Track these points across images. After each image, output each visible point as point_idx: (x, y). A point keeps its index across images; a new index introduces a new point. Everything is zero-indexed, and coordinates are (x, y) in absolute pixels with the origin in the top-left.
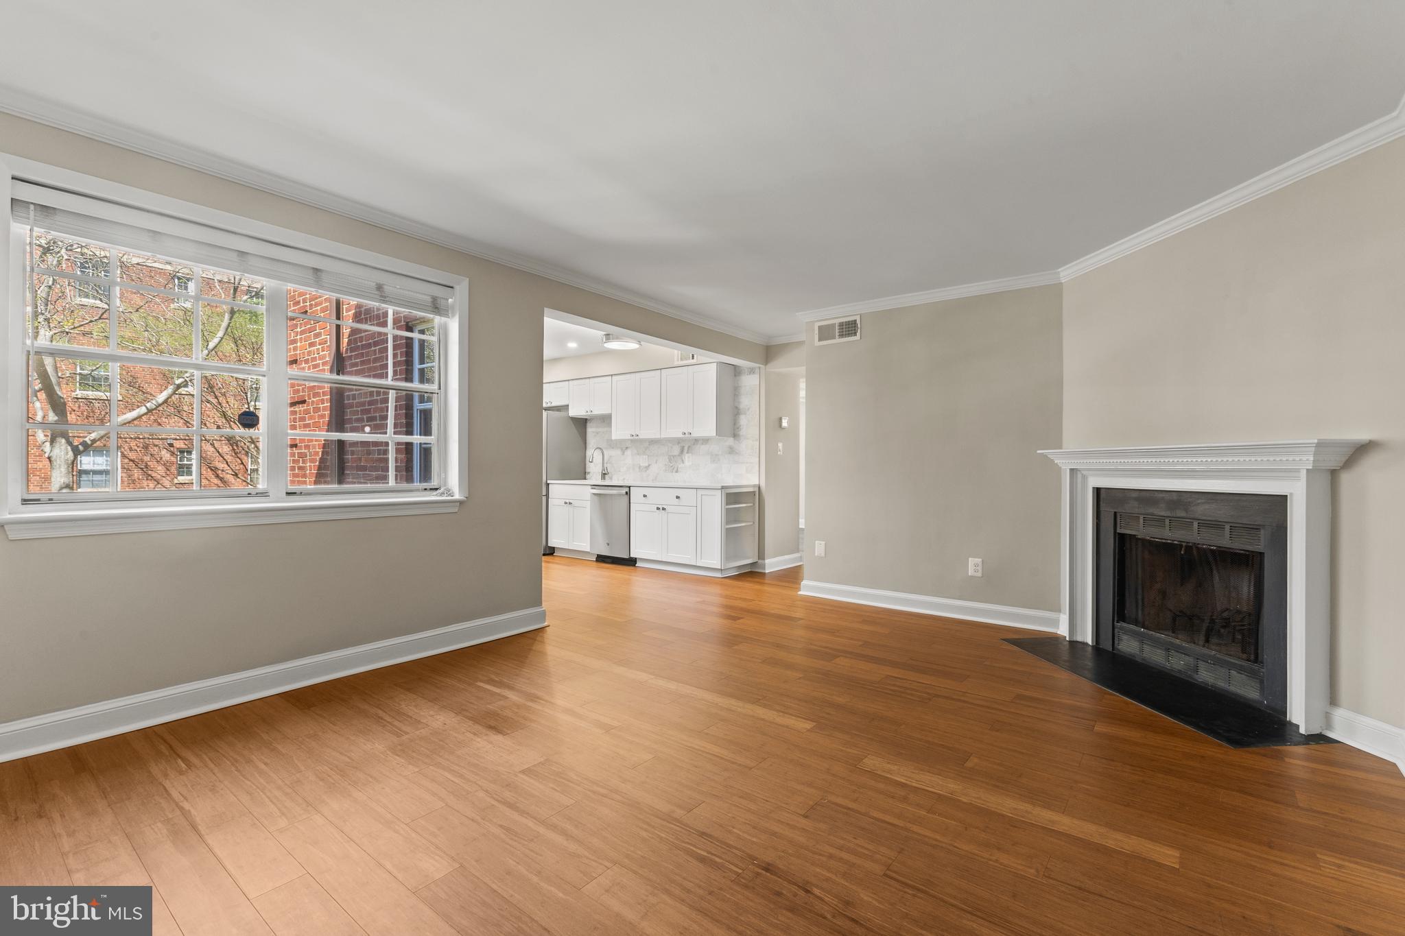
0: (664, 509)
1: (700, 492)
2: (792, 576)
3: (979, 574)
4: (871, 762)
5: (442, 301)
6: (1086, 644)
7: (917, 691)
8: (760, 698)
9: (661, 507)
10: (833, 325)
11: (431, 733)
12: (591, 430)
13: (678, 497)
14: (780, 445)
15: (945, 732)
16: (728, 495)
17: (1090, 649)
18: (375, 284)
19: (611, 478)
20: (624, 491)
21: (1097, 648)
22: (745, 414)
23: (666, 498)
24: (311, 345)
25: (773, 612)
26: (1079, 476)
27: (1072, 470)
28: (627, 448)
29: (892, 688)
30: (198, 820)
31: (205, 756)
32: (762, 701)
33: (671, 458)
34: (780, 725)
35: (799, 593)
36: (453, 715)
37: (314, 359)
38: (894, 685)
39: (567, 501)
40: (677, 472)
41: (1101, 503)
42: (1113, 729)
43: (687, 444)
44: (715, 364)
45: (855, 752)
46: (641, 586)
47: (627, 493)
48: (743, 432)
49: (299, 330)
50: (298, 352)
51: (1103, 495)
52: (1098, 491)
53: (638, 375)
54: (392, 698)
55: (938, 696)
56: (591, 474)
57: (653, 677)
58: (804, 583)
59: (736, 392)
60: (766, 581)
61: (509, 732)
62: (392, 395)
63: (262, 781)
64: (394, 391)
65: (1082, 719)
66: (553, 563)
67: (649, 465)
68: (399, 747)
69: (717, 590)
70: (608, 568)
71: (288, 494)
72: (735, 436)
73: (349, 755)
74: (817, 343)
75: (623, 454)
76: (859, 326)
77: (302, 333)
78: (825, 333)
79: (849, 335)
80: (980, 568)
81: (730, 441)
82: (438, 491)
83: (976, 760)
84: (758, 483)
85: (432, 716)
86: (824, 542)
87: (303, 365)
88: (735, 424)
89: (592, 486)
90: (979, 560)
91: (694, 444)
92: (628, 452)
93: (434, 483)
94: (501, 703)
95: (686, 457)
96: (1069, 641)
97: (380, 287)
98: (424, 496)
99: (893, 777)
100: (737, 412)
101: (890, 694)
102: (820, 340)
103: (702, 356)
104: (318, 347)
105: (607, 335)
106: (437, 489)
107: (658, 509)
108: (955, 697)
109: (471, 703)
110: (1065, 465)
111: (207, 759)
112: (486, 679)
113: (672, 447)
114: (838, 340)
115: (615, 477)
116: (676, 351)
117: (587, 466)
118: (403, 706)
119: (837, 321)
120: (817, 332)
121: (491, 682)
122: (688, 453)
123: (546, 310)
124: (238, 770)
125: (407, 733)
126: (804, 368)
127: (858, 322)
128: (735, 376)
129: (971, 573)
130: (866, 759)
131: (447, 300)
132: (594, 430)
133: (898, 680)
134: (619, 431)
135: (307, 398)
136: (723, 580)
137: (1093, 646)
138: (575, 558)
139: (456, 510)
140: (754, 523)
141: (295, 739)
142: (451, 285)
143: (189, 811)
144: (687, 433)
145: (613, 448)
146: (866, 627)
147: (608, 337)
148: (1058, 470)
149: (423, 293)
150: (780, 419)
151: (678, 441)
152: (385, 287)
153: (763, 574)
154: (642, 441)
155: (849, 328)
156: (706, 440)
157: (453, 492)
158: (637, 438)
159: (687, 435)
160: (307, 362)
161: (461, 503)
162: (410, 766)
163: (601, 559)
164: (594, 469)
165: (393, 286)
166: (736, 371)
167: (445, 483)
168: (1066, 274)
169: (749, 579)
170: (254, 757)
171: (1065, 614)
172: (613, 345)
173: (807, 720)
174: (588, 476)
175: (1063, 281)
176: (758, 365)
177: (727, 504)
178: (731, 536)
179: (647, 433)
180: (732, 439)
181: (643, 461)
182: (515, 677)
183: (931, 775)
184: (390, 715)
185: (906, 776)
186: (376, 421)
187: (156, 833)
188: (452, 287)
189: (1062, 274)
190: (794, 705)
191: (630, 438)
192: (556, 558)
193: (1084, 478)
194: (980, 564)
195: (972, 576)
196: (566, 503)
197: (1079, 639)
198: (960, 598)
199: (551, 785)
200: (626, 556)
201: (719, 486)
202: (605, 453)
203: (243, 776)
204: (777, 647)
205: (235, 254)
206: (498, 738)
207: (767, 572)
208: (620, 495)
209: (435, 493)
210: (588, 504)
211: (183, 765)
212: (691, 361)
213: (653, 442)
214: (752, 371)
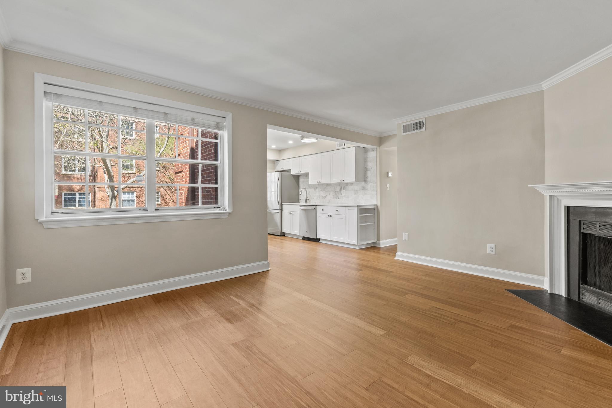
0: (331, 216)
1: (347, 208)
2: (393, 250)
3: (494, 253)
4: (413, 359)
5: (221, 124)
6: (561, 296)
7: (449, 317)
8: (360, 314)
9: (330, 215)
10: (411, 124)
11: (201, 320)
12: (301, 180)
13: (337, 211)
14: (388, 185)
15: (461, 345)
16: (360, 209)
17: (564, 299)
18: (191, 118)
19: (310, 202)
20: (313, 208)
21: (568, 299)
22: (370, 170)
23: (331, 211)
24: (184, 148)
25: (379, 267)
26: (555, 199)
27: (550, 196)
28: (316, 188)
29: (435, 314)
30: (95, 353)
31: (111, 322)
32: (361, 316)
33: (336, 192)
34: (367, 331)
35: (395, 258)
36: (214, 311)
37: (185, 154)
38: (436, 313)
39: (290, 212)
40: (338, 199)
41: (570, 215)
42: (575, 353)
43: (343, 186)
44: (355, 147)
45: (405, 351)
46: (321, 252)
47: (315, 209)
48: (369, 179)
49: (180, 142)
50: (180, 151)
51: (571, 210)
52: (568, 208)
53: (320, 154)
54: (193, 301)
55: (461, 321)
56: (301, 200)
57: (310, 298)
58: (398, 253)
59: (365, 160)
60: (381, 252)
61: (234, 322)
62: (200, 166)
63: (126, 336)
64: (201, 165)
65: (553, 344)
66: (285, 240)
67: (326, 196)
68: (186, 326)
69: (355, 255)
70: (307, 243)
71: (156, 210)
72: (365, 181)
73: (164, 327)
74: (403, 134)
75: (315, 191)
76: (424, 124)
77: (181, 143)
78: (407, 129)
79: (419, 129)
80: (494, 250)
81: (363, 184)
82: (220, 208)
83: (478, 365)
84: (376, 204)
85: (205, 311)
86: (407, 233)
87: (182, 156)
88: (365, 175)
89: (300, 205)
90: (493, 245)
91: (346, 186)
92: (317, 190)
93: (219, 205)
94: (237, 307)
95: (343, 191)
96: (550, 294)
97: (193, 119)
98: (214, 211)
99: (423, 370)
100: (366, 170)
101: (433, 318)
102: (404, 132)
103: (348, 144)
104: (186, 148)
105: (302, 136)
106: (220, 207)
107: (328, 216)
108: (471, 323)
109: (223, 306)
110: (546, 193)
111: (111, 324)
112: (235, 294)
113: (336, 187)
114: (414, 132)
115: (311, 201)
116: (337, 142)
117: (300, 196)
118: (195, 305)
119: (413, 122)
120: (402, 128)
121: (236, 296)
122: (343, 190)
123: (268, 126)
124: (120, 330)
125: (191, 319)
126: (396, 147)
127: (424, 122)
128: (365, 153)
129: (488, 251)
130: (410, 357)
131: (223, 123)
132: (303, 180)
133: (439, 310)
134: (312, 180)
135: (183, 170)
136: (359, 250)
137: (565, 298)
138: (294, 238)
139: (227, 217)
140: (375, 223)
141: (148, 317)
142: (224, 117)
143: (94, 348)
144: (342, 181)
145: (311, 188)
146: (427, 278)
147: (303, 137)
148: (542, 196)
149: (212, 121)
150: (388, 173)
151: (339, 184)
152: (196, 119)
153: (379, 248)
154: (323, 184)
155: (419, 125)
156: (352, 184)
157: (226, 209)
158: (320, 183)
159: (342, 182)
160: (183, 155)
161: (229, 213)
162: (186, 336)
163: (304, 238)
164: (303, 197)
165: (199, 118)
166: (366, 150)
167: (224, 205)
168: (545, 85)
169: (373, 250)
170: (129, 325)
171: (547, 277)
172: (305, 141)
173: (383, 329)
174: (300, 201)
175: (544, 89)
176: (376, 147)
177: (360, 214)
178: (362, 229)
179: (325, 181)
180: (364, 183)
181: (323, 194)
182: (247, 294)
183: (447, 371)
184: (188, 309)
185: (431, 371)
186: (205, 178)
187: (77, 357)
188: (225, 118)
189: (543, 86)
190: (377, 320)
191: (317, 183)
192: (286, 238)
193: (559, 201)
194: (494, 247)
195: (489, 254)
196: (289, 213)
197: (557, 292)
198: (482, 265)
199: (243, 353)
200: (315, 238)
201: (356, 205)
202: (307, 190)
203: (121, 333)
204: (377, 286)
205: (132, 109)
206: (228, 325)
207: (381, 246)
208: (312, 209)
209: (218, 209)
210: (298, 214)
211: (102, 326)
212: (344, 147)
213: (328, 185)
214: (373, 150)
